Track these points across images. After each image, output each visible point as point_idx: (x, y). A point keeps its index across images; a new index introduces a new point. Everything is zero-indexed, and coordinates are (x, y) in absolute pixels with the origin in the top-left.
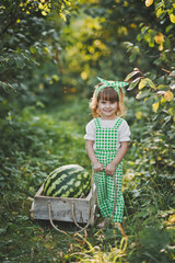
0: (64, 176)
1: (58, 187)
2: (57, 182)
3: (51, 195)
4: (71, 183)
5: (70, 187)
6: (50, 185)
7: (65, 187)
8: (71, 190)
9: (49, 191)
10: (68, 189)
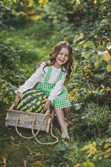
0: (30, 97)
1: (25, 104)
2: (25, 101)
3: (19, 110)
4: (34, 102)
5: (33, 104)
6: (20, 102)
7: (29, 105)
8: (34, 107)
9: (19, 107)
10: (31, 106)
